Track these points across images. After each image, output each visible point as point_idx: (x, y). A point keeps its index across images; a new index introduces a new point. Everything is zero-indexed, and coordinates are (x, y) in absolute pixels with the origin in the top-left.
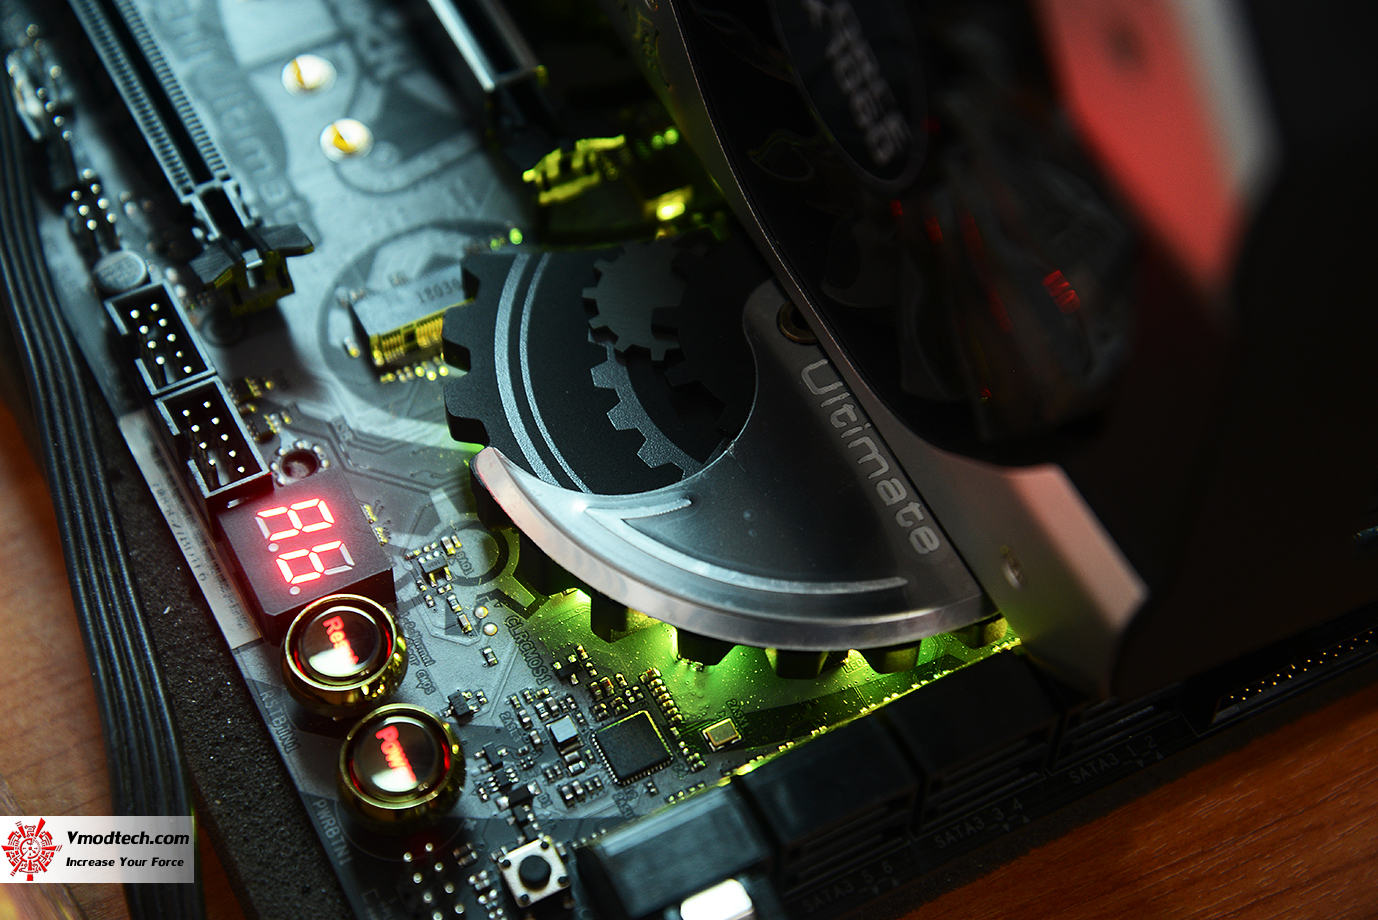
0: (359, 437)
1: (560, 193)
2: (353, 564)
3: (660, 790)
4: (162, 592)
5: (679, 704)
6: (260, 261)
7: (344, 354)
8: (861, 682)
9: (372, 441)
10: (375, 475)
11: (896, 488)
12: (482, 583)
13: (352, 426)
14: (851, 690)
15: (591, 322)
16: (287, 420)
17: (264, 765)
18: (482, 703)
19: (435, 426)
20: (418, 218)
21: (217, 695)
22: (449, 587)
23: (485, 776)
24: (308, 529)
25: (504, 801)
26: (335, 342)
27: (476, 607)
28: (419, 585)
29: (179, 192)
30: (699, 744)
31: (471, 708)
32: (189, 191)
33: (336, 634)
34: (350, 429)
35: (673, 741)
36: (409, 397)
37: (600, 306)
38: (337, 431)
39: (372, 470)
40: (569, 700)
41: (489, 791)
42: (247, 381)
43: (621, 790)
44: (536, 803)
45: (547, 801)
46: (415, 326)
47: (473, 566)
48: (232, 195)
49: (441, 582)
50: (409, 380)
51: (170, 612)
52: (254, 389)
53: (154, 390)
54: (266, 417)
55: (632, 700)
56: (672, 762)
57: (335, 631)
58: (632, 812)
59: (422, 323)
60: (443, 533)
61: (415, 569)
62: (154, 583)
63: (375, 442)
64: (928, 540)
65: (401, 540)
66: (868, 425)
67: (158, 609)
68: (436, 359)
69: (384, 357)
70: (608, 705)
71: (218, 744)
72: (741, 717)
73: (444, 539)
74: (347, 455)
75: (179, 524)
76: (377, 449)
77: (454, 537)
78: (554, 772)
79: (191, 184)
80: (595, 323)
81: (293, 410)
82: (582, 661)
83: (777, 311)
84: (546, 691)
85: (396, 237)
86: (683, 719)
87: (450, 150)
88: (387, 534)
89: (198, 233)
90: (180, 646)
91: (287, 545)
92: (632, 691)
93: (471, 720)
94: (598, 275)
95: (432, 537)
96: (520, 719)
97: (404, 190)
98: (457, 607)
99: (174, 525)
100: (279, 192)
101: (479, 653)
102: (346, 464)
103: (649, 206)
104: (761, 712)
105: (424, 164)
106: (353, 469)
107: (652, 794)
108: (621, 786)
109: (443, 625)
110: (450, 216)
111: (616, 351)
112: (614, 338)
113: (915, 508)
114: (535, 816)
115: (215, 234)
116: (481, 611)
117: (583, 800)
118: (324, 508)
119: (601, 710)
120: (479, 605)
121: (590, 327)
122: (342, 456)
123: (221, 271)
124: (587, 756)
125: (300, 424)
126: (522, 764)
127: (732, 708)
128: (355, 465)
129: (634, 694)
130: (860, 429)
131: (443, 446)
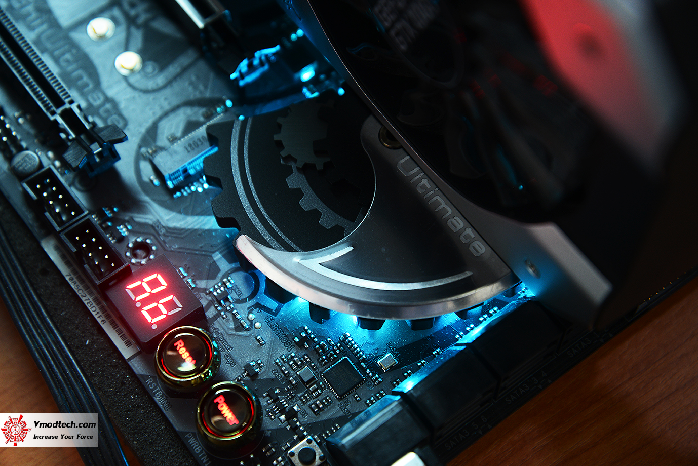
0: (169, 231)
1: (249, 79)
2: (182, 307)
3: (361, 398)
4: (83, 332)
5: (362, 349)
6: (101, 149)
7: (152, 185)
8: (453, 322)
9: (176, 231)
10: (181, 250)
11: (458, 222)
12: (249, 301)
13: (164, 225)
14: (449, 327)
15: (281, 153)
16: (129, 227)
17: (155, 418)
18: (262, 367)
19: (208, 218)
20: (175, 102)
21: (123, 384)
22: (232, 306)
23: (271, 406)
24: (155, 291)
25: (283, 417)
26: (146, 179)
27: (248, 314)
28: (216, 308)
29: (49, 115)
30: (377, 369)
31: (256, 370)
32: (53, 113)
33: (181, 349)
34: (163, 227)
35: (363, 370)
36: (190, 204)
37: (284, 143)
38: (157, 229)
39: (179, 248)
40: (306, 357)
41: (274, 413)
42: (104, 209)
43: (342, 401)
44: (300, 416)
45: (305, 414)
46: (187, 165)
47: (242, 292)
48: (77, 111)
49: (228, 304)
50: (189, 194)
51: (89, 343)
52: (109, 214)
53: (58, 229)
54: (118, 228)
55: (338, 351)
56: (365, 382)
57: (180, 348)
58: (349, 412)
59: (190, 163)
60: (223, 277)
61: (212, 299)
62: (77, 328)
63: (178, 232)
64: (480, 248)
65: (202, 284)
66: (437, 189)
67: (82, 342)
68: (201, 180)
69: (173, 183)
70: (326, 356)
71: (129, 411)
72: (395, 351)
73: (225, 280)
74: (164, 241)
75: (84, 295)
76: (179, 236)
77: (229, 278)
78: (305, 397)
79: (54, 108)
80: (283, 154)
81: (131, 221)
82: (308, 334)
83: (378, 132)
84: (293, 354)
85: (166, 114)
86: (366, 357)
87: (185, 60)
88: (194, 282)
89: (63, 136)
90: (98, 360)
91: (145, 302)
92: (337, 347)
93: (257, 377)
94: (280, 126)
95: (218, 279)
96: (283, 372)
97: (165, 87)
98: (238, 317)
99: (82, 296)
100: (99, 98)
101: (254, 339)
102: (165, 247)
103: (296, 76)
104: (405, 346)
105: (172, 70)
106: (169, 249)
107: (358, 401)
108: (341, 399)
109: (233, 327)
110: (192, 97)
111: (297, 167)
112: (295, 161)
113: (469, 231)
114: (300, 423)
115: (73, 135)
116: (252, 316)
117: (323, 410)
118: (160, 278)
119: (323, 360)
120: (249, 313)
121: (281, 155)
122: (162, 243)
123: (81, 159)
124: (321, 386)
125: (137, 228)
126: (288, 396)
127: (389, 347)
128: (170, 247)
129: (339, 348)
130: (433, 192)
131: (213, 228)
